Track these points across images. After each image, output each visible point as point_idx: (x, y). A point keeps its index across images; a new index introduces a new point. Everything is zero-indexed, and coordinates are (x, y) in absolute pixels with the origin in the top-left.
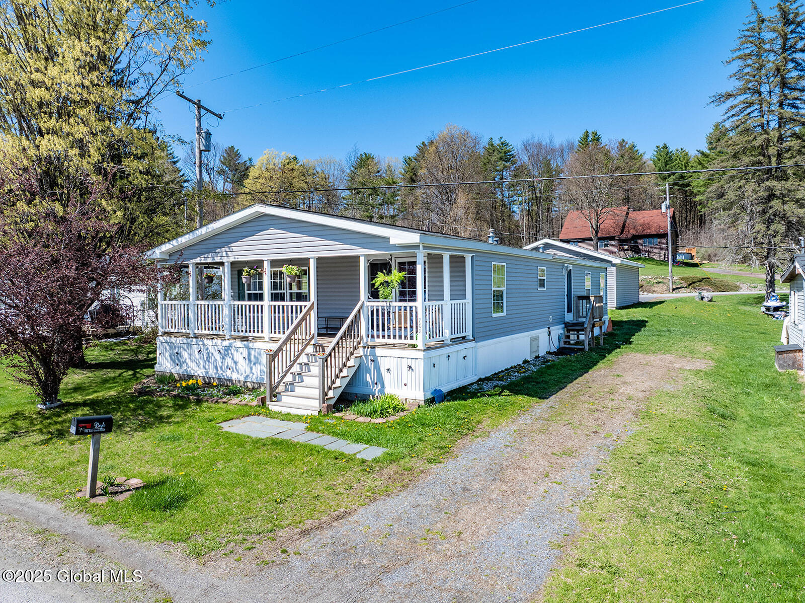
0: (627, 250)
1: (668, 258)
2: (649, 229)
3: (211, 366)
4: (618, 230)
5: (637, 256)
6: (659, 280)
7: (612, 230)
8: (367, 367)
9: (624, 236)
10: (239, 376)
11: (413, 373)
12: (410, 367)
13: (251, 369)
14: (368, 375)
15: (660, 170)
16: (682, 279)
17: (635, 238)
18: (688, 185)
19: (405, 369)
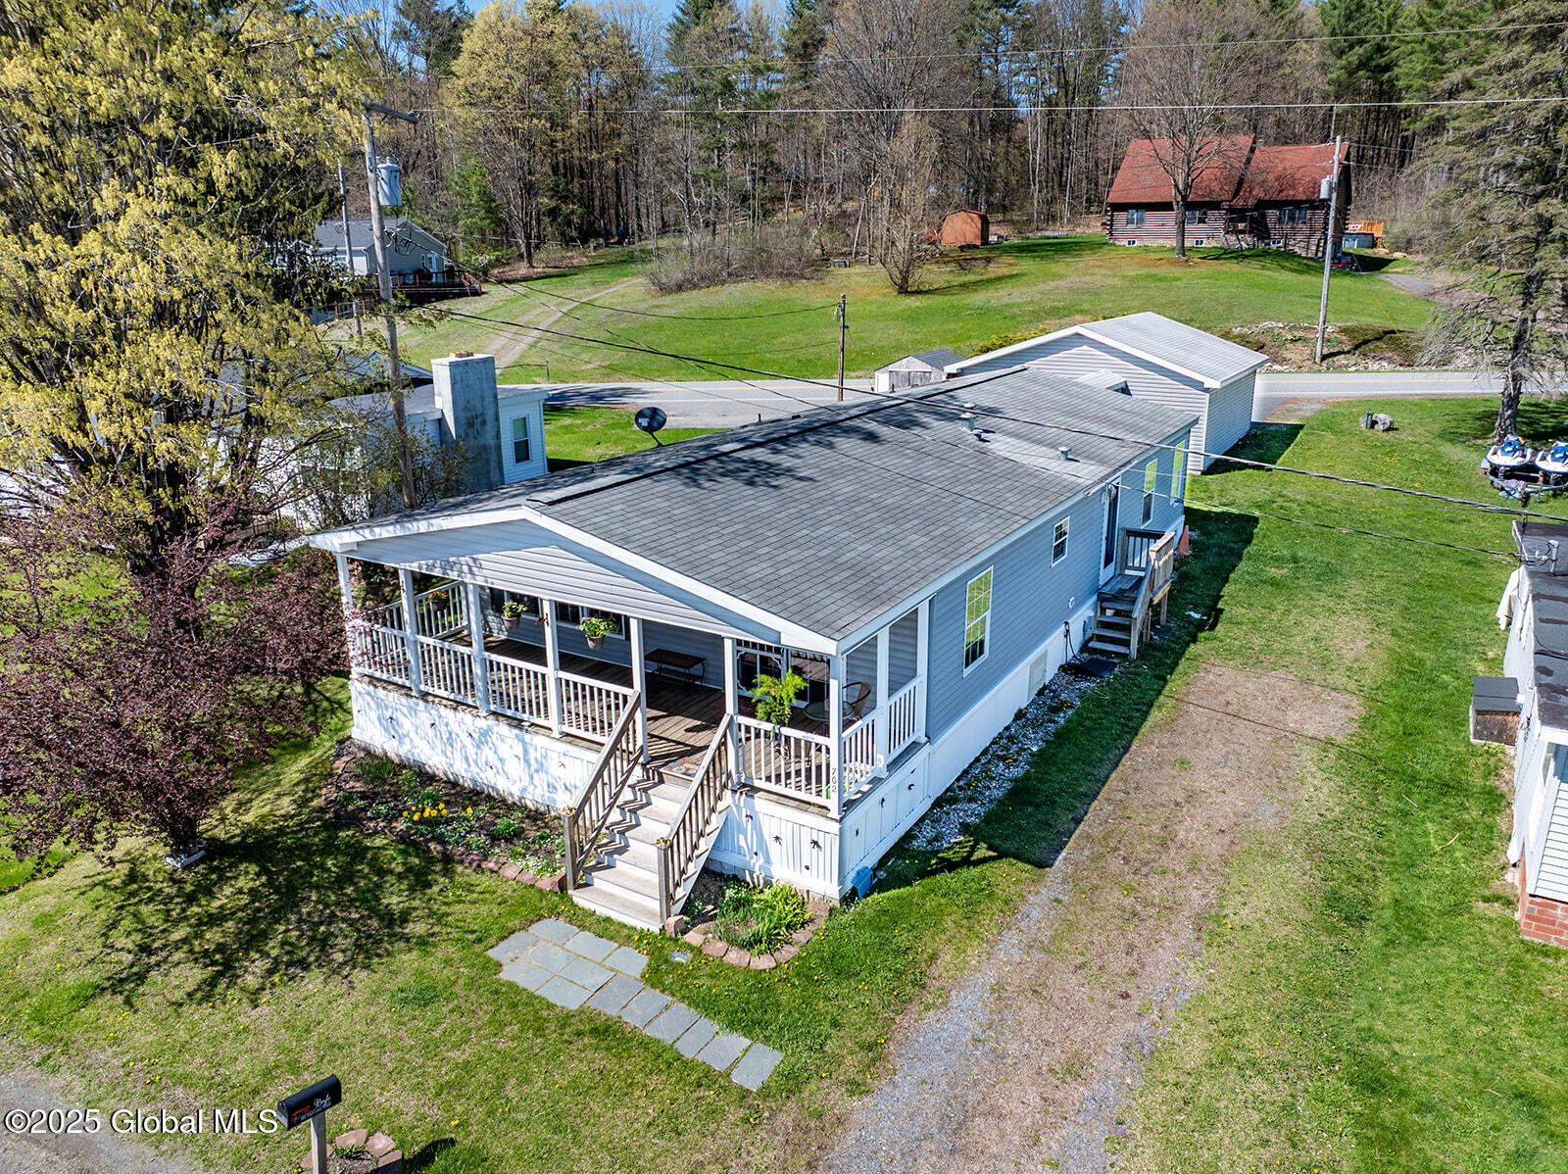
0: (1242, 232)
1: (1324, 253)
2: (1293, 187)
3: (458, 755)
4: (1230, 188)
5: (1261, 246)
6: (1298, 334)
7: (1217, 188)
8: (739, 824)
9: (1239, 203)
10: (509, 785)
11: (821, 854)
12: (815, 843)
13: (532, 777)
14: (741, 837)
15: (1333, 33)
16: (1344, 331)
17: (1263, 205)
18: (1388, 68)
19: (807, 845)
